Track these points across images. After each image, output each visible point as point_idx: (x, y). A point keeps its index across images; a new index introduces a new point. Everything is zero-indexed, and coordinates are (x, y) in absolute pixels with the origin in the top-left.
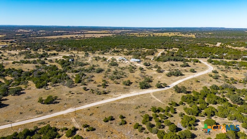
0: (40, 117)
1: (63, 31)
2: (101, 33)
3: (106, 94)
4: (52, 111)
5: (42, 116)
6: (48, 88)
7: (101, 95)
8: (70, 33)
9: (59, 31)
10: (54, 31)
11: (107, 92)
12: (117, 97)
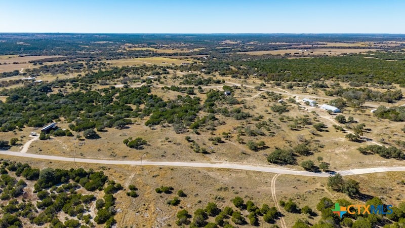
0: (109, 160)
1: (284, 43)
2: (350, 48)
3: (205, 155)
4: (125, 157)
5: (112, 160)
6: (155, 128)
7: (199, 154)
8: (293, 46)
9: (277, 44)
10: (270, 43)
11: (208, 151)
12: (215, 163)
